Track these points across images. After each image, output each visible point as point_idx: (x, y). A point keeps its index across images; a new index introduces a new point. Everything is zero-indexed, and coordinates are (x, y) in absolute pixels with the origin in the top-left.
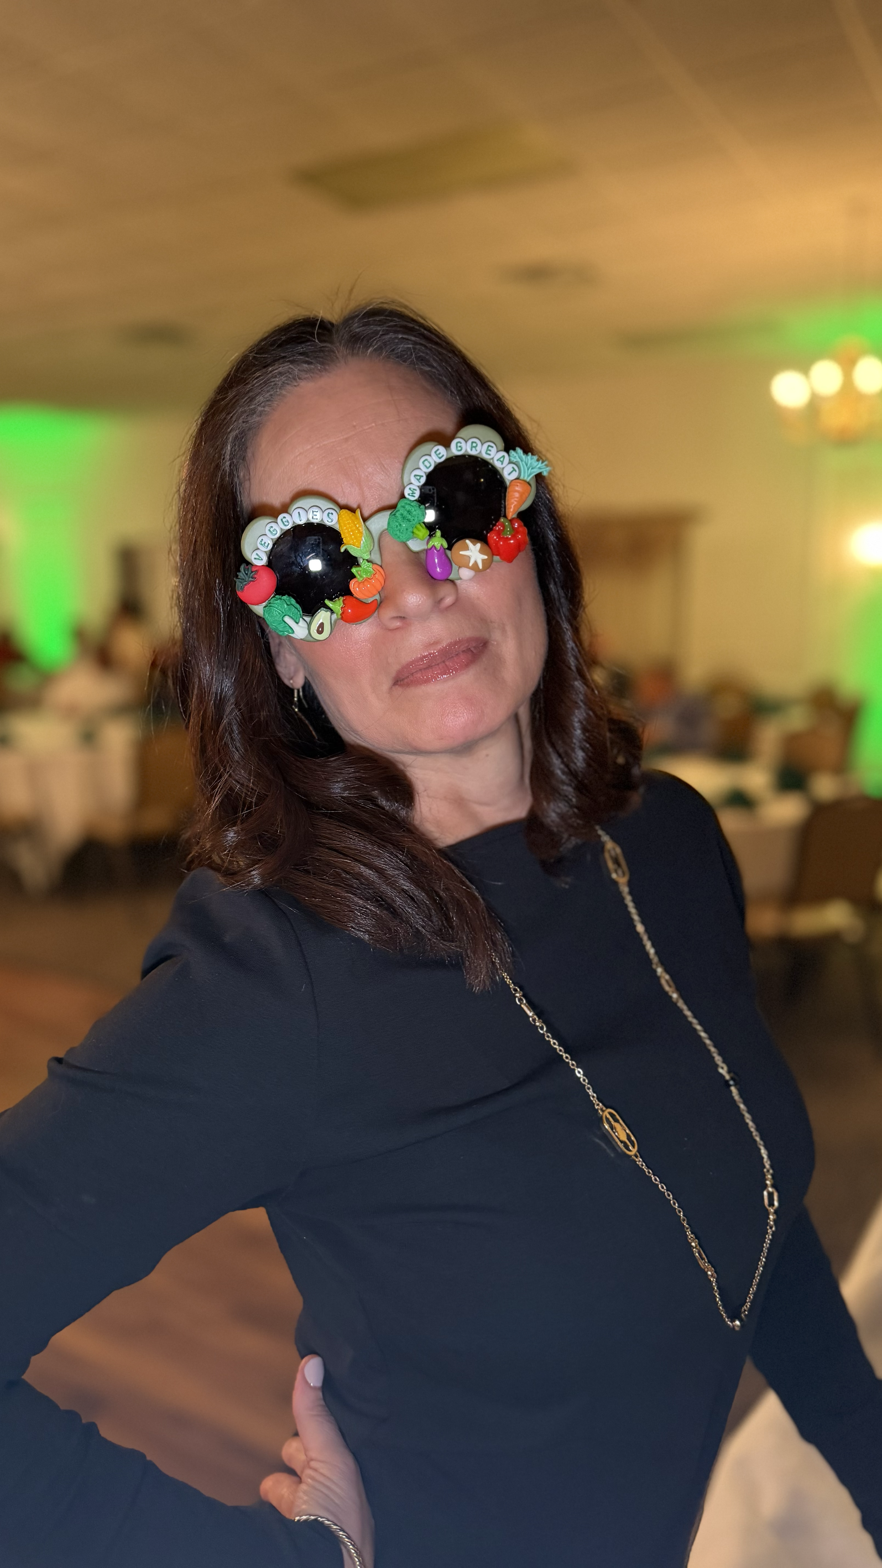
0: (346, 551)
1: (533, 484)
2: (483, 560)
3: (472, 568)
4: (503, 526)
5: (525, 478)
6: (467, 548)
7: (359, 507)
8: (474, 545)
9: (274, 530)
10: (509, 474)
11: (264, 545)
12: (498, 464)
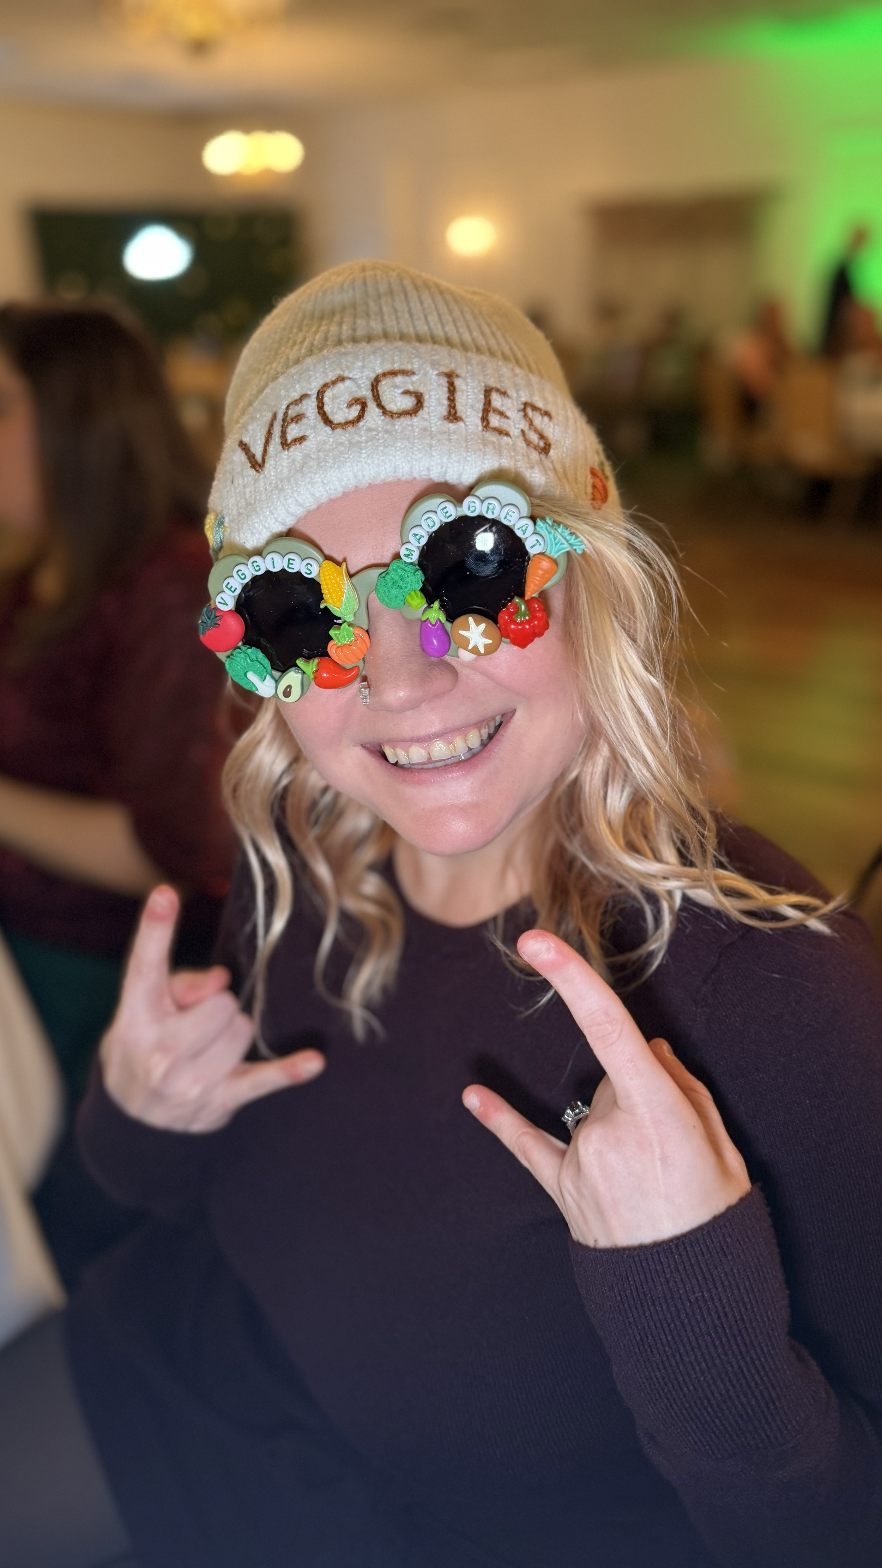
0: (326, 607)
1: (563, 563)
2: (485, 646)
3: (472, 651)
4: (517, 609)
5: (552, 554)
6: (467, 628)
7: (345, 560)
8: (478, 625)
9: (243, 574)
10: (532, 547)
11: (230, 589)
12: (519, 533)
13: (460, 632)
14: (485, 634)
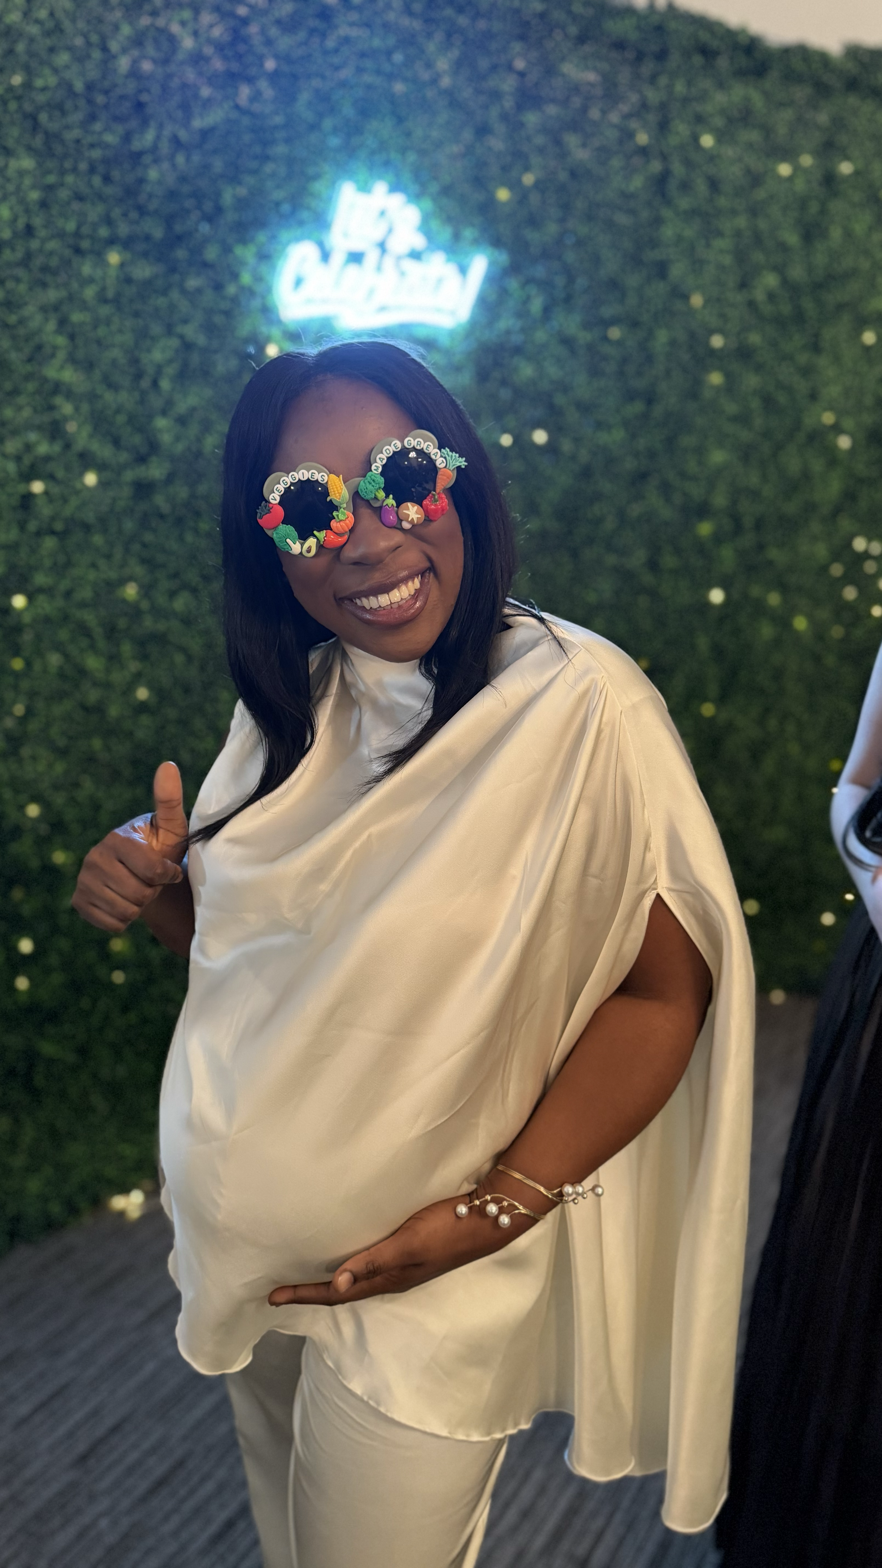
1: (455, 472)
2: (417, 519)
3: (410, 522)
4: (434, 496)
5: (451, 468)
6: (409, 508)
8: (414, 506)
9: (286, 482)
10: (440, 464)
11: (278, 491)
12: (433, 457)
13: (404, 511)
14: (417, 513)
